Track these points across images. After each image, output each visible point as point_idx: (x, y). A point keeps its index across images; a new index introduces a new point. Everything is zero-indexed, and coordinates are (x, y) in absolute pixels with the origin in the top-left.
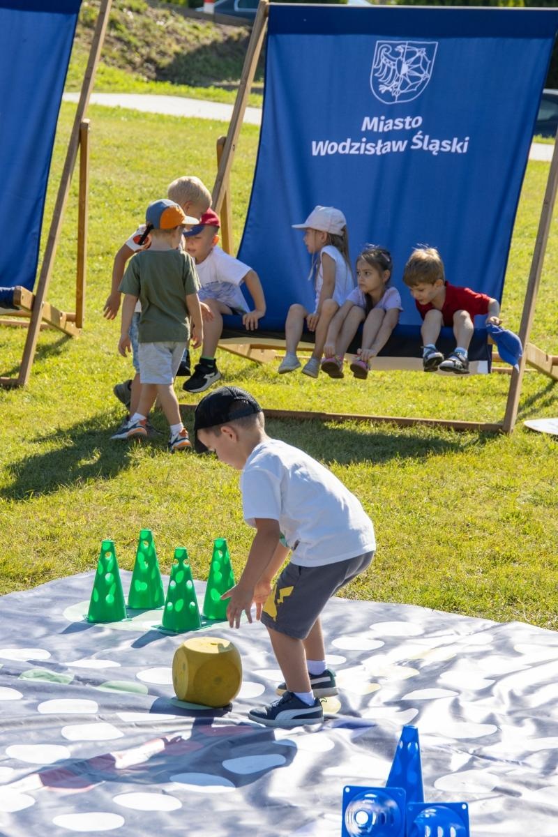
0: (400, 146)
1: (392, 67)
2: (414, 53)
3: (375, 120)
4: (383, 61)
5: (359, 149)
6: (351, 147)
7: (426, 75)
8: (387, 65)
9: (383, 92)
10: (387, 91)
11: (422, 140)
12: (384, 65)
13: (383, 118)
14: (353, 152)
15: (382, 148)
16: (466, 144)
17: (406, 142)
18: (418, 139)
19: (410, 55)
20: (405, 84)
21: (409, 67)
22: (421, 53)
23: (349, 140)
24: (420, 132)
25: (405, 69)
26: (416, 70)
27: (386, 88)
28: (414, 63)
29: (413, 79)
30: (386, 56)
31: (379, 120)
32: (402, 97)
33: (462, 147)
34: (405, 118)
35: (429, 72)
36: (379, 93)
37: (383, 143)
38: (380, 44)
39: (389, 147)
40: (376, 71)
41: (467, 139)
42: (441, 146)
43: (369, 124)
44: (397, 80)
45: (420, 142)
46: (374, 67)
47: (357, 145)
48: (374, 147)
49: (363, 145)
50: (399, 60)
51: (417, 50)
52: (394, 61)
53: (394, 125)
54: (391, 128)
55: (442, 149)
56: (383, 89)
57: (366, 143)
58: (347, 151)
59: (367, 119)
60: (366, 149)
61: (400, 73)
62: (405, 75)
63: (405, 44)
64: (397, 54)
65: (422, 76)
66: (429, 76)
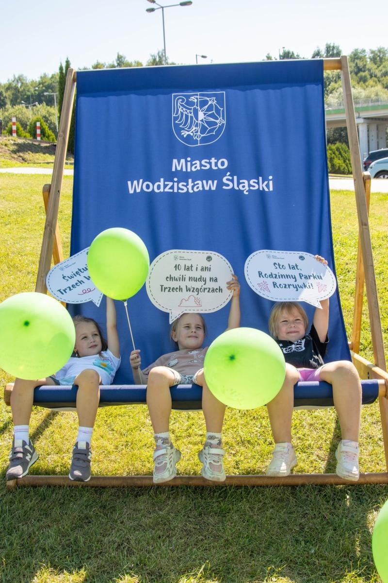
0: (212, 185)
1: (189, 115)
2: (207, 102)
3: (183, 161)
4: (180, 110)
5: (172, 187)
6: (165, 186)
7: (221, 121)
8: (185, 113)
9: (185, 136)
10: (189, 135)
11: (232, 181)
12: (182, 114)
13: (189, 159)
14: (167, 190)
15: (193, 187)
16: (271, 183)
17: (216, 182)
18: (228, 180)
19: (203, 103)
20: (203, 130)
21: (205, 114)
22: (212, 101)
23: (162, 180)
24: (229, 173)
25: (201, 116)
26: (212, 116)
27: (187, 133)
28: (208, 110)
29: (210, 124)
30: (182, 105)
31: (186, 162)
32: (204, 140)
33: (268, 186)
34: (210, 159)
35: (223, 119)
36: (182, 137)
37: (193, 182)
38: (175, 97)
39: (200, 185)
40: (176, 118)
41: (271, 177)
42: (250, 185)
43: (178, 165)
44: (197, 126)
45: (230, 183)
46: (174, 115)
47: (171, 184)
48: (186, 186)
49: (176, 184)
50: (194, 109)
51: (208, 99)
52: (191, 109)
53: (201, 165)
54: (198, 168)
55: (251, 188)
56: (185, 134)
57: (178, 182)
58: (162, 190)
59: (175, 161)
60: (178, 188)
61: (197, 120)
62: (202, 121)
63: (197, 95)
64: (192, 104)
65: (217, 121)
66: (225, 122)
